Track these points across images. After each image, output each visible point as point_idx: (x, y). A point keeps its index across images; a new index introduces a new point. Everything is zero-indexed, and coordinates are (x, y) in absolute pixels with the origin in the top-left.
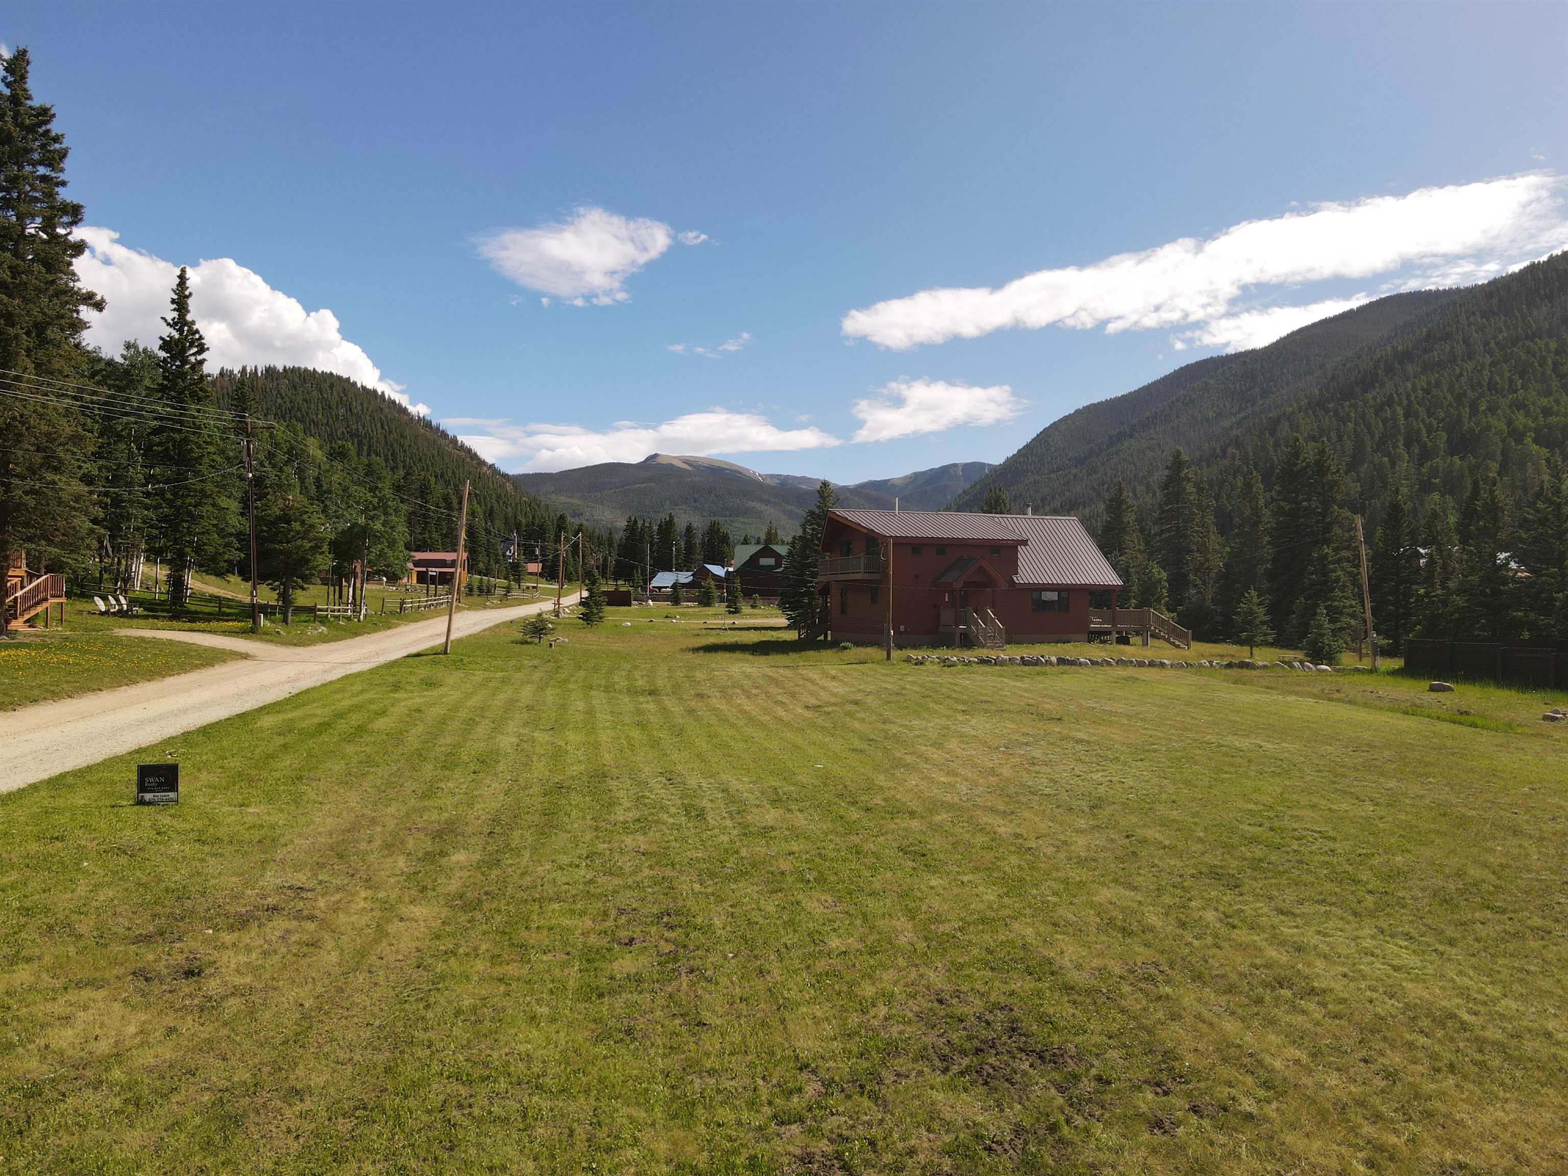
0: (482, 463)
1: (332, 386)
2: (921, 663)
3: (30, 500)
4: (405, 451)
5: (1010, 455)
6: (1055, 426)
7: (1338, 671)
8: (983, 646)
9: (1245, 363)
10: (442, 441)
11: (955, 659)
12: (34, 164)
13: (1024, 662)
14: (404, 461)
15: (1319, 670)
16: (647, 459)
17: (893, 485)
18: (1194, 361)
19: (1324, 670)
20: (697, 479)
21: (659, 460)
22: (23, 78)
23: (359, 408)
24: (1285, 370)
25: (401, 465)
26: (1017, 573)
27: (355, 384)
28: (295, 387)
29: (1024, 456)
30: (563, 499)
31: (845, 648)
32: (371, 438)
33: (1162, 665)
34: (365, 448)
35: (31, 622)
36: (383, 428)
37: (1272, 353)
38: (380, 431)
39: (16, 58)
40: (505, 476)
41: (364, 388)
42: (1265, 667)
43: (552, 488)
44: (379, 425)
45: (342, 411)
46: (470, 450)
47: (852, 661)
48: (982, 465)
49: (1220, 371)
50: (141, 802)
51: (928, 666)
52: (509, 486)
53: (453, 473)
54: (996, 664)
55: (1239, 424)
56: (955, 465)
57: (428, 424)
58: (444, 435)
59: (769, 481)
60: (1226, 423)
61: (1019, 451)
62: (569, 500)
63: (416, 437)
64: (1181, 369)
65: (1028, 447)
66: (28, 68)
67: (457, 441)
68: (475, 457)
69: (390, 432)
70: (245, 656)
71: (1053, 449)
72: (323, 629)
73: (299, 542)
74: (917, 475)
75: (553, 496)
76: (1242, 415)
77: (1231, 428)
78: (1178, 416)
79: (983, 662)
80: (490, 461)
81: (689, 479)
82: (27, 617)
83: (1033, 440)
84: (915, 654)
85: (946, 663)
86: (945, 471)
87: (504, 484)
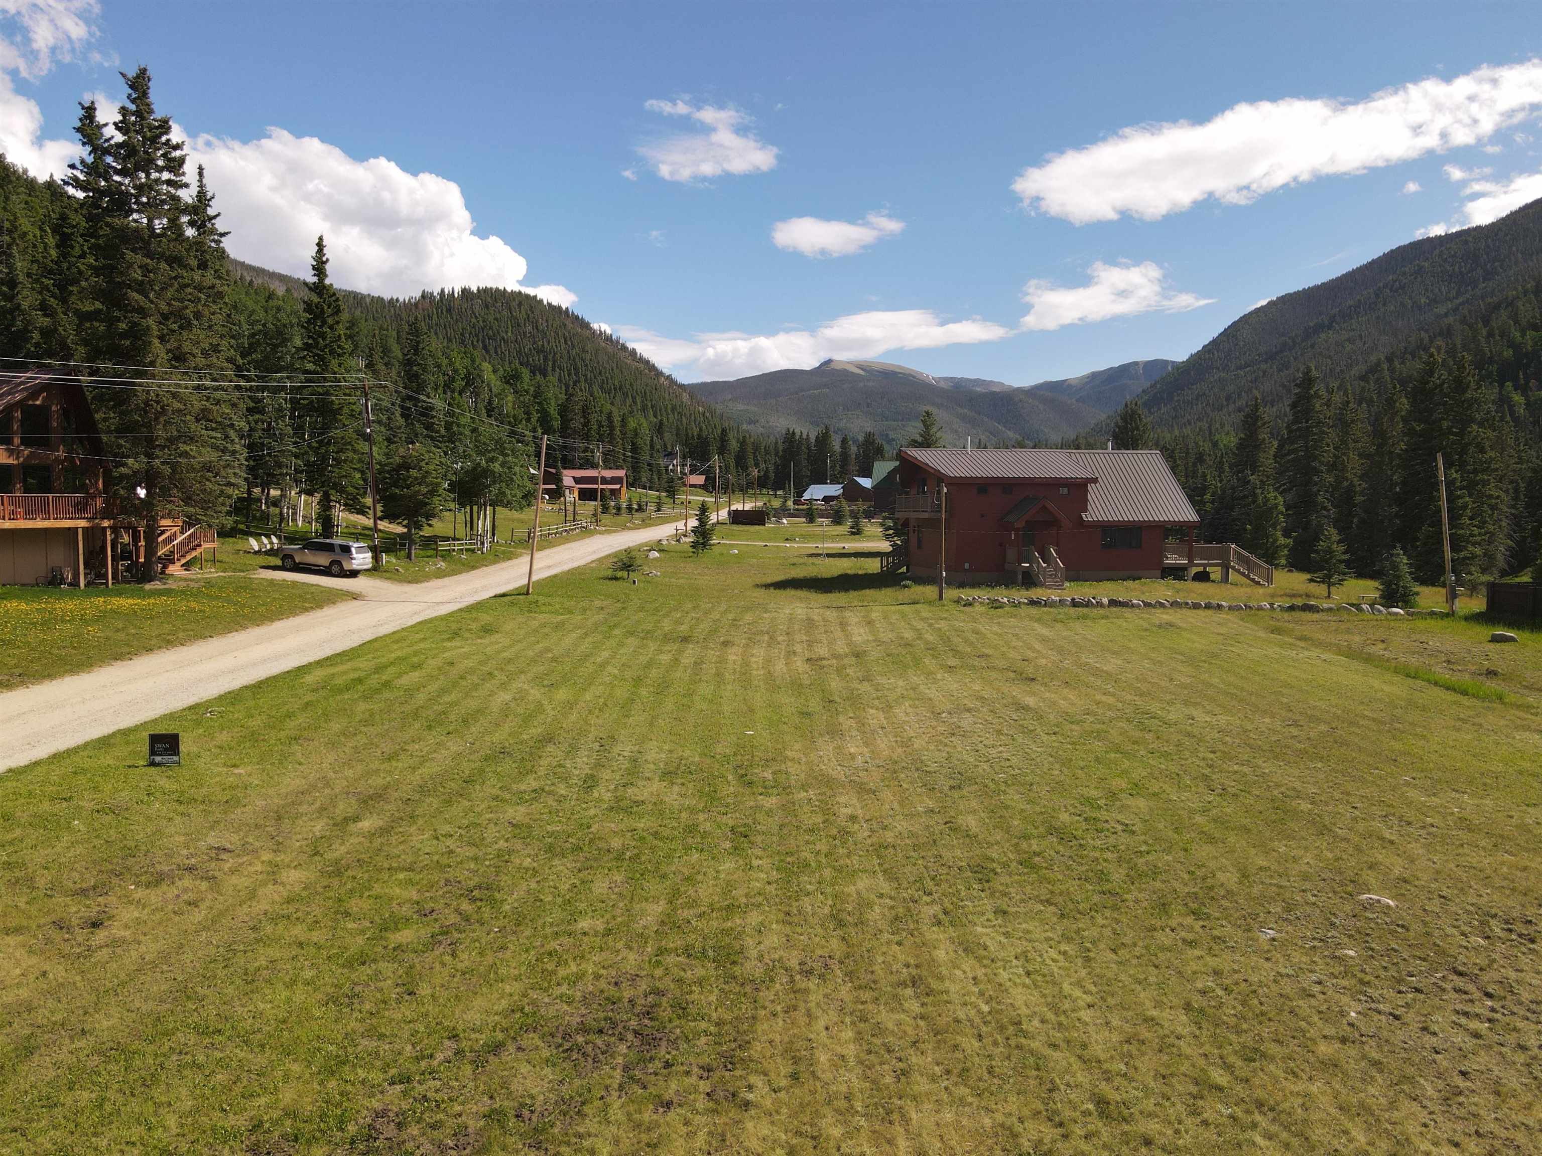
0: (659, 374)
1: (520, 304)
2: (970, 605)
3: (167, 470)
4: (586, 365)
5: (1194, 351)
6: (1245, 320)
7: (1412, 614)
8: (1042, 585)
9: (1466, 242)
10: (623, 354)
11: (1005, 600)
12: (160, 170)
13: (1074, 604)
14: (585, 375)
15: (1390, 613)
16: (822, 365)
17: (1070, 386)
18: (1407, 243)
19: (1397, 614)
20: (870, 384)
21: (833, 366)
22: (145, 94)
23: (545, 324)
24: (1514, 249)
25: (582, 379)
26: (1086, 510)
27: (541, 301)
28: (487, 307)
29: (1209, 351)
30: (741, 407)
31: (905, 586)
32: (555, 354)
33: (1219, 607)
34: (550, 363)
35: (187, 566)
36: (566, 343)
37: (1500, 229)
38: (563, 345)
39: (138, 77)
40: (682, 386)
41: (549, 304)
42: (1330, 609)
43: (730, 397)
44: (562, 341)
45: (529, 328)
46: (648, 362)
47: (906, 601)
48: (1165, 363)
49: (1437, 252)
50: (152, 764)
51: (977, 608)
52: (685, 397)
53: (631, 385)
54: (1045, 605)
55: (1455, 310)
56: (1136, 364)
57: (609, 339)
58: (624, 348)
59: (942, 384)
60: (1441, 310)
61: (1204, 347)
62: (746, 407)
63: (597, 350)
64: (1392, 251)
65: (1215, 343)
66: (150, 84)
67: (636, 353)
68: (651, 367)
69: (573, 346)
70: (355, 596)
71: (1242, 343)
72: (442, 564)
73: (417, 488)
74: (1094, 376)
75: (730, 404)
76: (1460, 300)
77: (1446, 315)
78: (1384, 305)
79: (1033, 603)
80: (666, 372)
81: (861, 385)
82: (183, 561)
83: (1220, 335)
84: (966, 594)
85: (995, 605)
86: (1125, 370)
87: (680, 394)
